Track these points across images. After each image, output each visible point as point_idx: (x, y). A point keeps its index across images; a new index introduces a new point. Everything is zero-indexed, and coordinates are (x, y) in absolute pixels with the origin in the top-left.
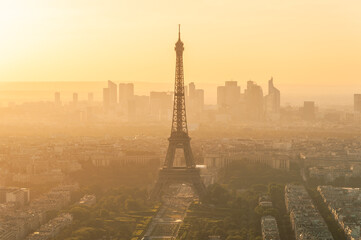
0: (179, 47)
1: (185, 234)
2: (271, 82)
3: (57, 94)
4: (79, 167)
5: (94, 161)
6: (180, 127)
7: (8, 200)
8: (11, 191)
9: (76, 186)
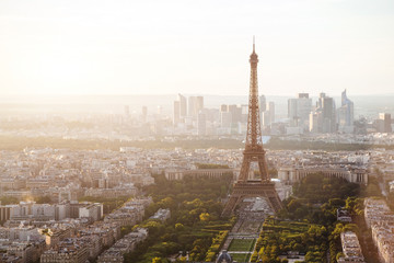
0: (254, 59)
1: (262, 249)
2: (344, 93)
3: (127, 107)
4: (152, 181)
5: (167, 176)
6: (254, 141)
7: (81, 215)
8: (83, 206)
9: (150, 200)
